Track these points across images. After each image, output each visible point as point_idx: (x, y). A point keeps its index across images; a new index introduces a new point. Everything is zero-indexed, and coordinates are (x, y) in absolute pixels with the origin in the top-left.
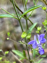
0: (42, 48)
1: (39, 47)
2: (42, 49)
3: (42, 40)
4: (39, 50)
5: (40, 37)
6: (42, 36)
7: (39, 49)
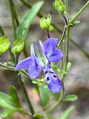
0: (55, 76)
1: (46, 72)
2: (56, 79)
3: (54, 55)
4: (49, 82)
5: (47, 45)
6: (51, 44)
7: (48, 79)
